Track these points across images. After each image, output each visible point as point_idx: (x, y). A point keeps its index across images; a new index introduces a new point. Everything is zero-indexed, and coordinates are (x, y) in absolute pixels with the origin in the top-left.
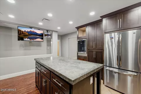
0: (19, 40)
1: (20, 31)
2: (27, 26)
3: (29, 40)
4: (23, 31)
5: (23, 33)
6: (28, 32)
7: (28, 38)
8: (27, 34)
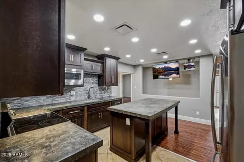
0: (154, 78)
1: (155, 68)
2: (161, 62)
3: (163, 77)
4: (157, 69)
5: (157, 71)
6: (162, 68)
7: (162, 75)
8: (162, 70)
